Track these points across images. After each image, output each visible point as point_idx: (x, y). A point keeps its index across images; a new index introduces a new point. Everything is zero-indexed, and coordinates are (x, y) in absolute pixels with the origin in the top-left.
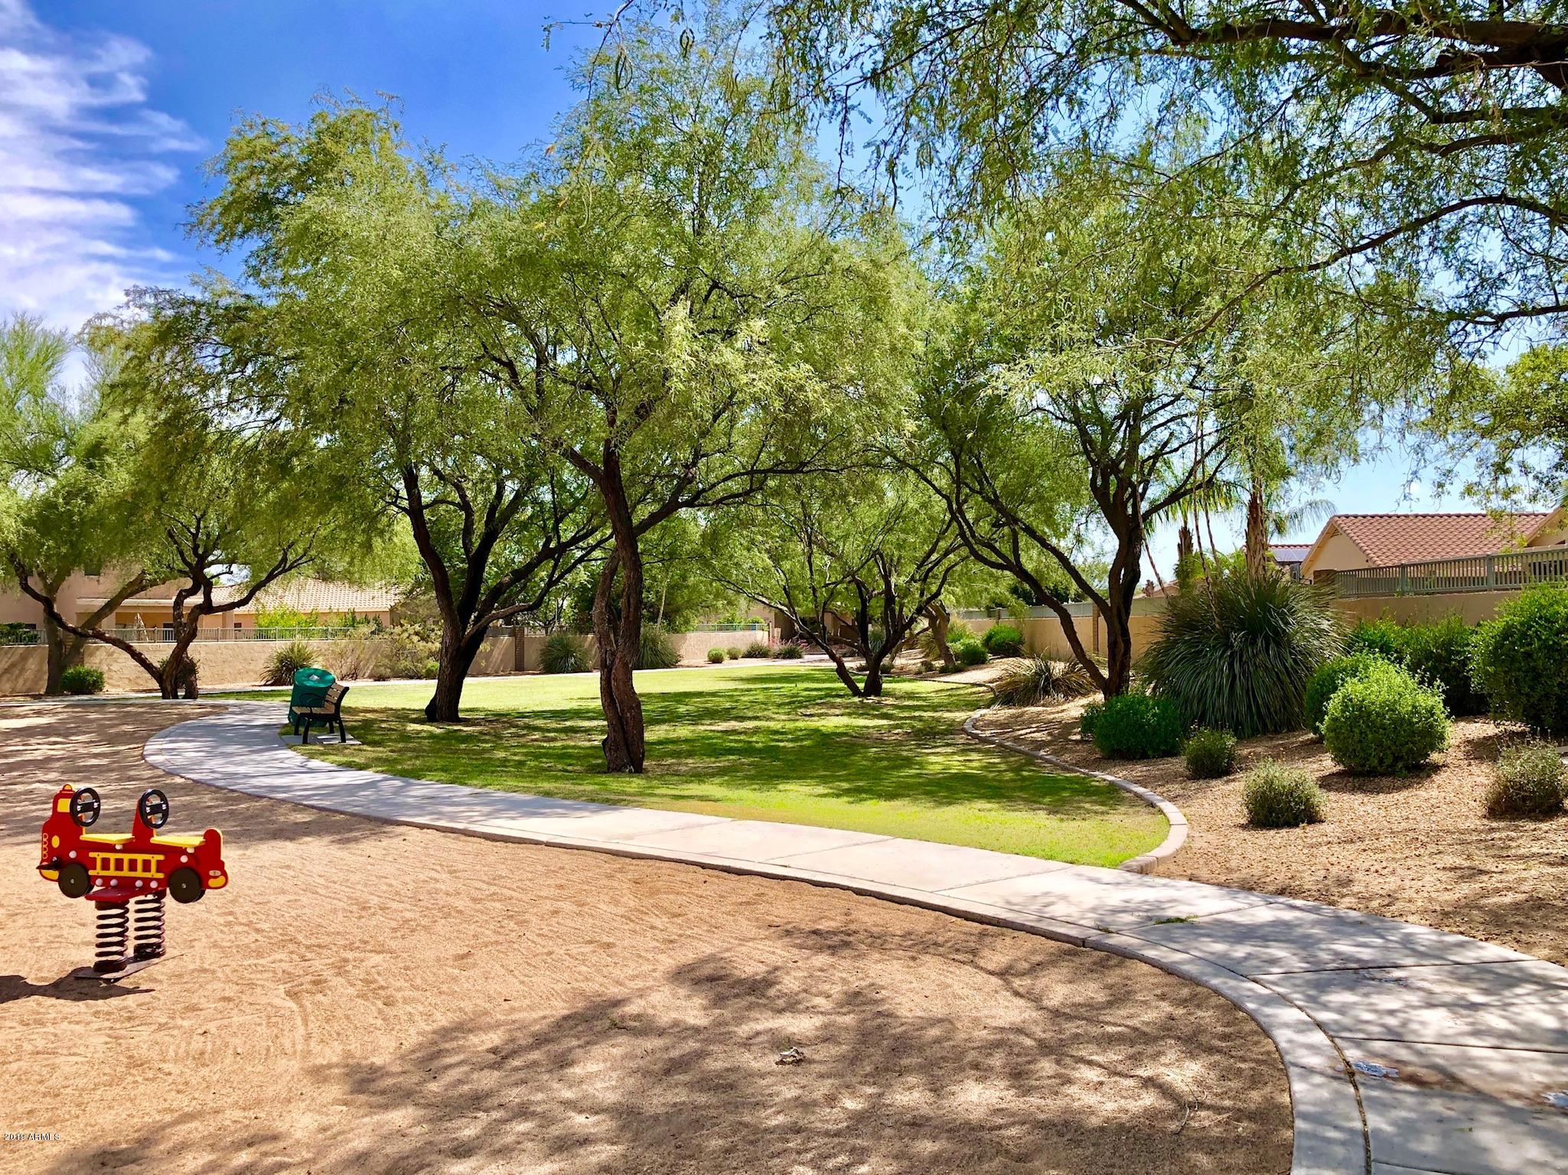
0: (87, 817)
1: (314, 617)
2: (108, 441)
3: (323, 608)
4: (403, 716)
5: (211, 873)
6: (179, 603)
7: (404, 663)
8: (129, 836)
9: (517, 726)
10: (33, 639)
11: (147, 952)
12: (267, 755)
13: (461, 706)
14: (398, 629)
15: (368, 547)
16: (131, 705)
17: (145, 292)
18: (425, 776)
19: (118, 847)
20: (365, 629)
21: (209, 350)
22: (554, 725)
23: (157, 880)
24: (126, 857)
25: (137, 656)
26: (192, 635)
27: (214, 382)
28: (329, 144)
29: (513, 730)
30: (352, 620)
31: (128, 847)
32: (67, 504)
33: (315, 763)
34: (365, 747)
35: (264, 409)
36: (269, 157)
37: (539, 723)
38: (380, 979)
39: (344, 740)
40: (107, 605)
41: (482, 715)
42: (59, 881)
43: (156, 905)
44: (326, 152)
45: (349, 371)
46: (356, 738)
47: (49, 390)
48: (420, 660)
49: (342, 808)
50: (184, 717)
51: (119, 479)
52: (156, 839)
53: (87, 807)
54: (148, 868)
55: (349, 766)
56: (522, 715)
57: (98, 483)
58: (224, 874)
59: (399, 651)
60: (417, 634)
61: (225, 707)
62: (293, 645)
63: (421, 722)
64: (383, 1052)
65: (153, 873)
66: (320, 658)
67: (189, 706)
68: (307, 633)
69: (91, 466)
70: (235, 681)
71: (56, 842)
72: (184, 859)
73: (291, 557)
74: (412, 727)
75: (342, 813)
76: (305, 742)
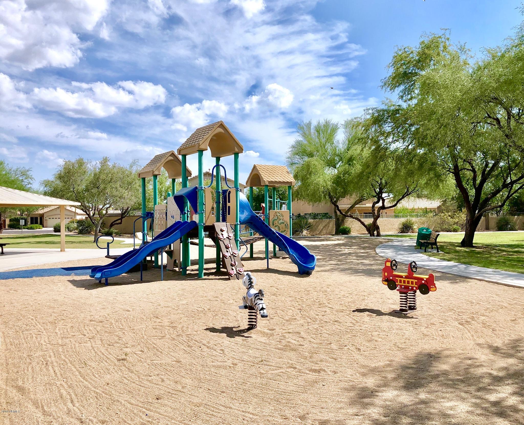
0: (394, 268)
1: (413, 210)
2: (354, 156)
3: (416, 207)
4: (452, 244)
5: (431, 286)
6: (373, 206)
7: (445, 226)
8: (407, 274)
9: (496, 250)
10: (331, 217)
11: (412, 308)
12: (415, 255)
13: (474, 242)
14: (443, 214)
15: (438, 186)
16: (363, 238)
17: (369, 109)
18: (473, 265)
19: (404, 277)
20: (431, 215)
21: (387, 125)
22: (511, 250)
23: (416, 287)
24: (406, 280)
25: (363, 223)
26: (378, 216)
27: (389, 134)
28: (426, 51)
29: (495, 251)
30: (426, 211)
31: (406, 277)
32: (343, 176)
33: (432, 258)
34: (445, 254)
35: (404, 142)
36: (407, 59)
37: (504, 249)
38: (487, 323)
39: (438, 251)
40: (351, 207)
41: (481, 245)
42: (388, 285)
43: (414, 295)
44: (425, 54)
45: (440, 127)
46: (442, 251)
47: (335, 142)
48: (451, 225)
49: (450, 273)
50: (381, 243)
51: (357, 168)
52: (415, 275)
53: (394, 265)
54: (413, 283)
55: (444, 260)
56: (496, 246)
57: (352, 169)
58: (435, 287)
59: (443, 222)
60: (449, 216)
61: (392, 240)
62: (407, 220)
63: (459, 247)
64: (498, 343)
65: (414, 285)
66: (416, 224)
67: (380, 239)
68: (411, 216)
69: (349, 165)
70: (389, 231)
71: (386, 274)
72: (423, 282)
73: (410, 190)
74: (458, 248)
75: (451, 274)
76: (425, 251)
